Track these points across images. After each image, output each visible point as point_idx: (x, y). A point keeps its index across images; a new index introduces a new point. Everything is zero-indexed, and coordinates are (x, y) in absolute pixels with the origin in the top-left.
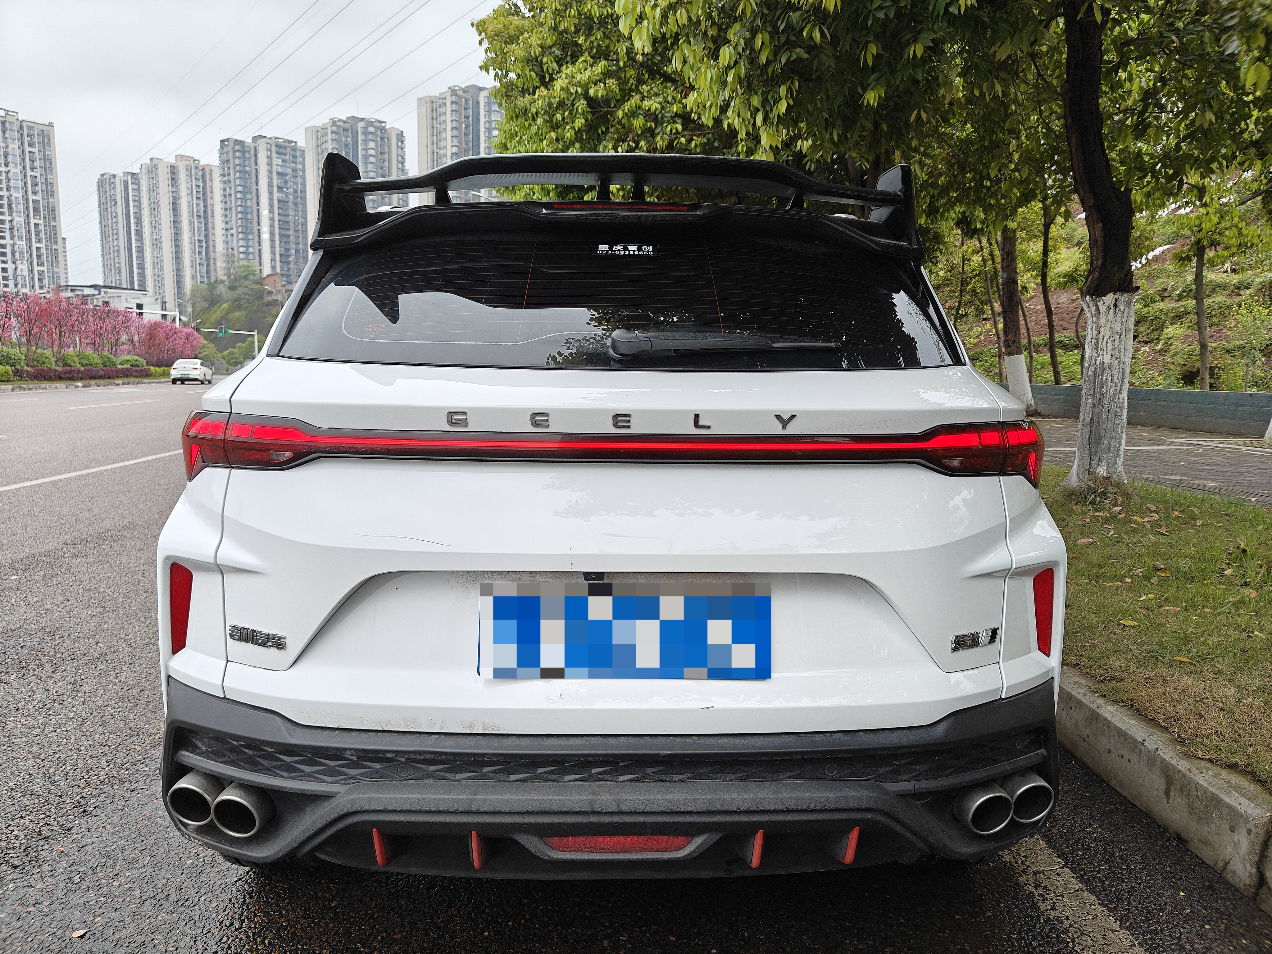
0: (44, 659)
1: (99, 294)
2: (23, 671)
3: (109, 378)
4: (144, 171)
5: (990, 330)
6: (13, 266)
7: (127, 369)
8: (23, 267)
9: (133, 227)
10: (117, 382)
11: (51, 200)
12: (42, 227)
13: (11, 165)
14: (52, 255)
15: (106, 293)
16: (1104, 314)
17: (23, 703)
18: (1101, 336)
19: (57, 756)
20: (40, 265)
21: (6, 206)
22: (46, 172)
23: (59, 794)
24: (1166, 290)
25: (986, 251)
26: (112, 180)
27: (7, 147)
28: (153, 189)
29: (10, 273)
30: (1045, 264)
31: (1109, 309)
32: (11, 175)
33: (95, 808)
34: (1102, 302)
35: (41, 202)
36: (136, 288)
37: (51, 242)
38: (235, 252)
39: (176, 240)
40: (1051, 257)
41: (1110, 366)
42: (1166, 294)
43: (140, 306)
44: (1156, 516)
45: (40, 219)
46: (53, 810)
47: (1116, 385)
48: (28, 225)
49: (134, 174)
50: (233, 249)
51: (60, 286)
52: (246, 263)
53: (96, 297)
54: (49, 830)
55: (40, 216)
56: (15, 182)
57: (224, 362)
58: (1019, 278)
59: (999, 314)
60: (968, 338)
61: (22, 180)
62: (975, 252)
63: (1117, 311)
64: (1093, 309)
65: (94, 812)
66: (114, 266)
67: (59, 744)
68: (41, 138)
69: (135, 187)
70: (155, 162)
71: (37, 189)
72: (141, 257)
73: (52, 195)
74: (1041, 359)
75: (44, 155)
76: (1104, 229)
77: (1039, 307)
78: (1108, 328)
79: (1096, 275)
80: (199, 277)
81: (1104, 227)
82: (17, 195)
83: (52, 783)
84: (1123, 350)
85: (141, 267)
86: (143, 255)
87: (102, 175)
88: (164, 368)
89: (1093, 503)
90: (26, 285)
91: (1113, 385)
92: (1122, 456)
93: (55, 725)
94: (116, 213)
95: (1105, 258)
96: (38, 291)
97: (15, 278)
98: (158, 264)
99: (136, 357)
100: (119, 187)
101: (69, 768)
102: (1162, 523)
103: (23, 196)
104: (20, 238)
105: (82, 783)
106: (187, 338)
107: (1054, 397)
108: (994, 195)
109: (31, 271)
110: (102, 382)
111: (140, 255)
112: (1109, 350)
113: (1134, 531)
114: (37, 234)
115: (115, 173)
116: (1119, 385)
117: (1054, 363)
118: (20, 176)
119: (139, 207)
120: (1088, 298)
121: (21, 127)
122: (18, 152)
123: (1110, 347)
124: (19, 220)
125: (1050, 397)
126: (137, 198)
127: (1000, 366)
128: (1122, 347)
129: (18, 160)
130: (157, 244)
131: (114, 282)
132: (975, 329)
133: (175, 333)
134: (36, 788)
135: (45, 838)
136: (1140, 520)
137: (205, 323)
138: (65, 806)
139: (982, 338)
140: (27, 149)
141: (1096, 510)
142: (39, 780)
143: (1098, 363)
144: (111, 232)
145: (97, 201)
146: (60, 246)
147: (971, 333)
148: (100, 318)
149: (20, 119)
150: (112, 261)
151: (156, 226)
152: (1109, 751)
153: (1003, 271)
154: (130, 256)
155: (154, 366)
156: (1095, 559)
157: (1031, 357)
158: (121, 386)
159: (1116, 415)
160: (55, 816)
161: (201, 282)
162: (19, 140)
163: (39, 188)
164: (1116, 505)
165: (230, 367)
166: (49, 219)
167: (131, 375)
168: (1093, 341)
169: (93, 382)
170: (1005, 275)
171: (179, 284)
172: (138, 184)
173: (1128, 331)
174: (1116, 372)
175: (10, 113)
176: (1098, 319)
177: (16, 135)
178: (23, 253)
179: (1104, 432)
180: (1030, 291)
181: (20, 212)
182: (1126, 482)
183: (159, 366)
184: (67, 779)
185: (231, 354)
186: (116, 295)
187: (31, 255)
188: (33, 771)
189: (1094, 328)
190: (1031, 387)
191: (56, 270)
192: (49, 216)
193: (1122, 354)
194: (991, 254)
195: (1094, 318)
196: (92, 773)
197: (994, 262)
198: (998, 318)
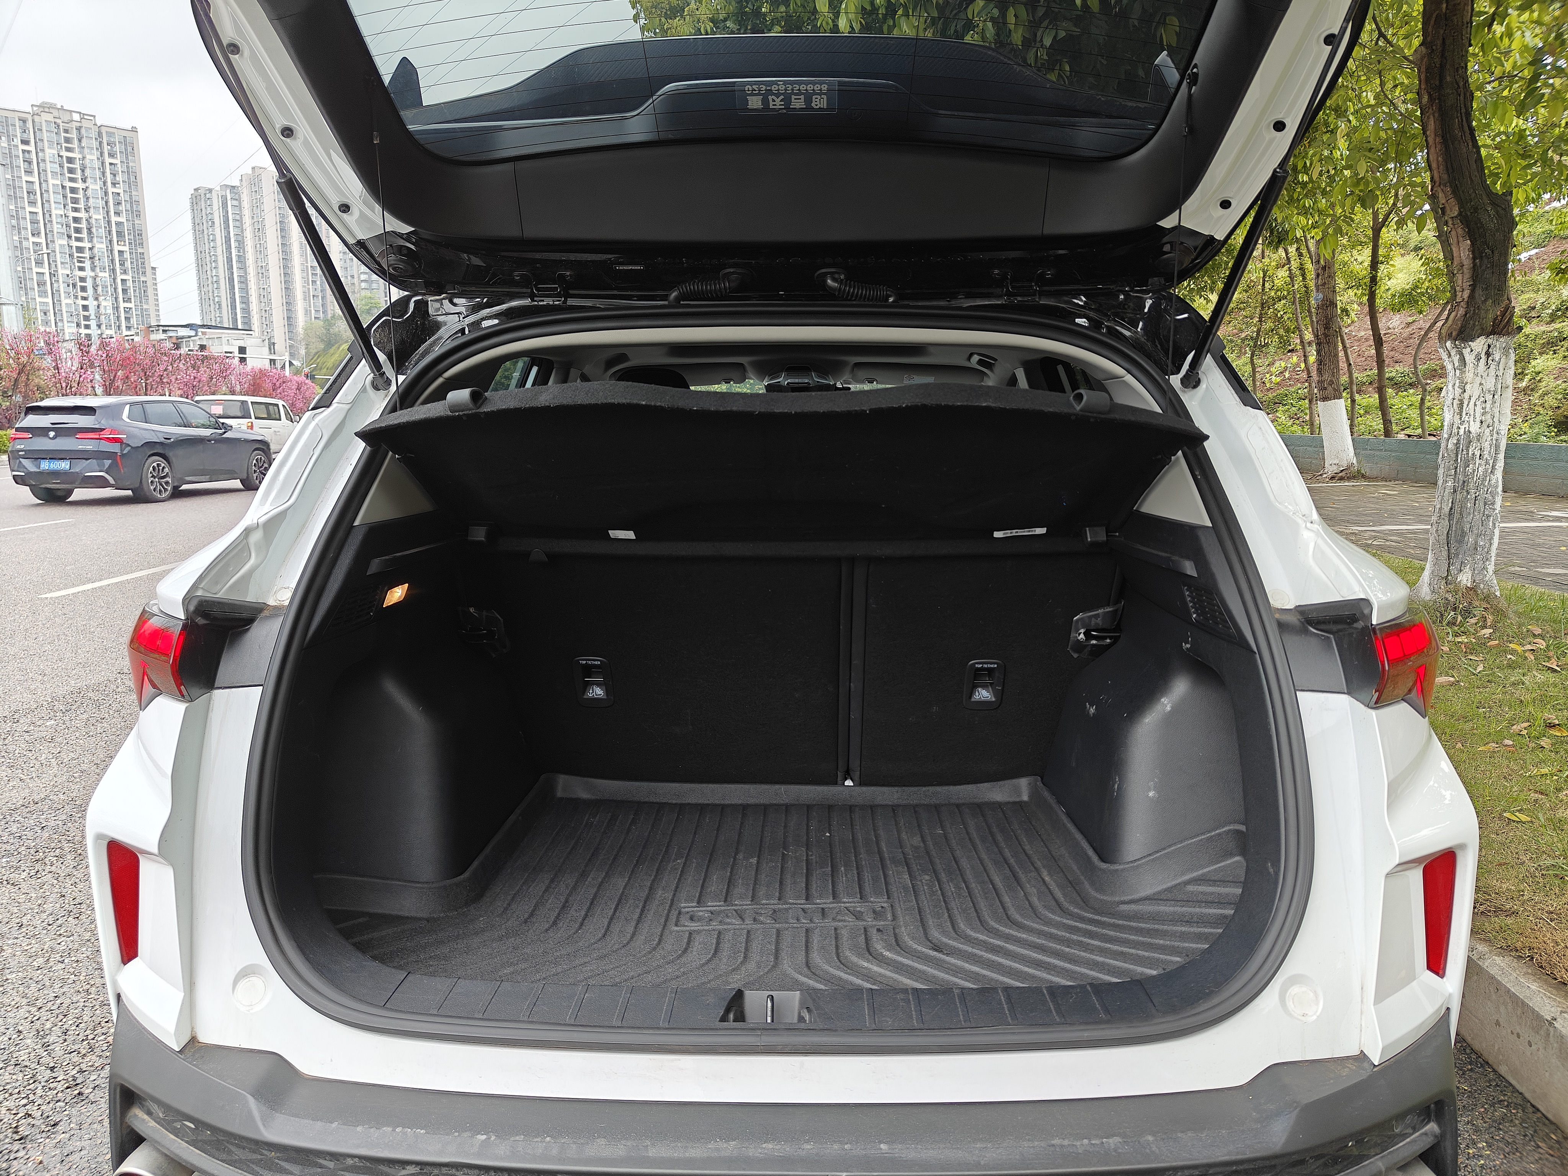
0: (67, 847)
1: (196, 335)
2: (38, 866)
4: (244, 183)
5: (1298, 365)
6: (96, 303)
8: (107, 304)
9: (234, 252)
11: (137, 222)
12: (127, 255)
13: (89, 180)
14: (140, 289)
15: (203, 333)
16: (1472, 365)
17: (29, 917)
18: (1466, 395)
19: (58, 1002)
20: (127, 302)
21: (85, 230)
22: (130, 187)
23: (52, 1065)
24: (1534, 308)
25: (1294, 264)
26: (208, 196)
27: (84, 158)
28: (257, 205)
29: (92, 311)
30: (1374, 280)
31: (1479, 360)
32: (89, 193)
33: (94, 1089)
34: (1469, 350)
35: (125, 224)
36: (240, 327)
37: (138, 273)
38: (356, 280)
39: (285, 267)
40: (1383, 269)
41: (1479, 437)
42: (1533, 314)
43: (242, 350)
44: (1542, 644)
45: (125, 245)
46: (39, 1092)
47: (1487, 463)
48: (111, 253)
49: (234, 187)
50: (352, 277)
51: (150, 327)
52: (368, 293)
53: (192, 338)
54: (29, 1124)
55: (125, 242)
56: (94, 200)
58: (1338, 298)
59: (1310, 343)
60: (1268, 376)
61: (102, 198)
62: (1280, 266)
63: (1490, 362)
64: (1456, 359)
65: (91, 1097)
66: (214, 300)
67: (64, 981)
68: (123, 147)
69: (235, 203)
70: (258, 172)
71: (121, 208)
72: (245, 289)
73: (138, 216)
74: (1364, 402)
75: (128, 167)
76: (1474, 249)
77: (1363, 333)
78: (1476, 385)
79: (1462, 311)
80: (313, 312)
81: (1473, 244)
82: (98, 216)
83: (46, 1046)
84: (1497, 415)
85: (246, 301)
86: (247, 286)
87: (196, 190)
89: (1452, 624)
90: (111, 326)
91: (1483, 462)
92: (1493, 559)
93: (64, 951)
94: (214, 235)
95: (1473, 288)
96: (125, 333)
97: (98, 317)
98: (265, 296)
100: (216, 204)
101: (70, 1022)
102: (1551, 654)
103: (104, 218)
104: (103, 269)
105: (84, 1048)
106: (298, 389)
107: (1383, 453)
108: (1311, 194)
109: (117, 308)
111: (244, 286)
112: (1478, 415)
113: (1511, 666)
114: (122, 264)
115: (211, 187)
116: (1491, 462)
117: (1383, 407)
118: (100, 194)
119: (241, 228)
120: (1448, 344)
121: (100, 134)
122: (97, 164)
123: (1479, 410)
124: (101, 246)
125: (1378, 453)
126: (238, 217)
127: (1311, 413)
128: (1496, 410)
129: (98, 174)
130: (263, 273)
131: (213, 319)
132: (1277, 364)
133: (284, 382)
134: (23, 1056)
135: (20, 1139)
136: (1519, 649)
137: (321, 369)
138: (55, 1084)
139: (1287, 375)
140: (108, 160)
141: (1457, 635)
142: (29, 1041)
143: (1462, 432)
144: (208, 259)
145: (190, 221)
146: (148, 278)
147: (1273, 369)
148: (194, 367)
149: (99, 124)
150: (211, 294)
151: (261, 250)
152: (1498, 1023)
153: (1318, 291)
154: (232, 287)
156: (1458, 707)
157: (1353, 401)
159: (1485, 504)
160: (40, 1101)
161: (315, 318)
162: (97, 149)
163: (122, 207)
164: (1484, 627)
166: (135, 245)
168: (1456, 402)
170: (1321, 296)
171: (290, 320)
172: (239, 200)
173: (1504, 388)
174: (1486, 445)
175: (86, 117)
176: (1463, 372)
177: (95, 144)
178: (107, 287)
179: (1468, 527)
180: (1353, 314)
181: (102, 238)
182: (1498, 594)
184: (65, 1040)
186: (215, 336)
187: (115, 289)
188: (24, 1027)
189: (1457, 384)
190: (1353, 440)
191: (145, 307)
192: (135, 241)
193: (1496, 420)
194: (1302, 268)
195: (1458, 371)
196: (99, 1031)
197: (1304, 279)
198: (1308, 349)
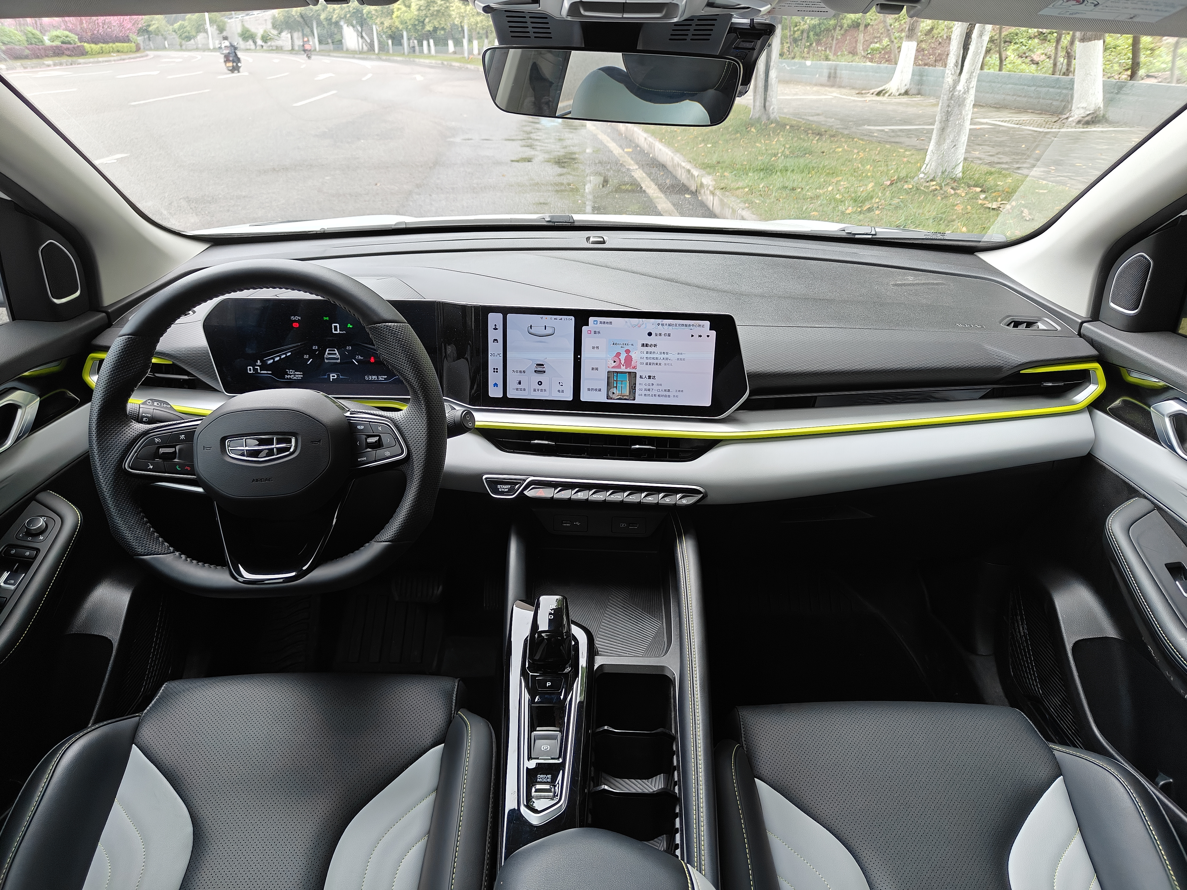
3: (38, 57)
7: (57, 47)
10: (46, 62)
57: (176, 37)
88: (101, 45)
99: (67, 33)
110: (28, 62)
155: (88, 42)
158: (52, 68)
165: (183, 42)
167: (63, 54)
169: (18, 63)
183: (96, 43)
185: (182, 27)
